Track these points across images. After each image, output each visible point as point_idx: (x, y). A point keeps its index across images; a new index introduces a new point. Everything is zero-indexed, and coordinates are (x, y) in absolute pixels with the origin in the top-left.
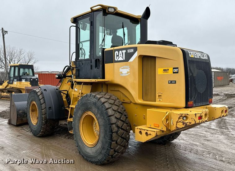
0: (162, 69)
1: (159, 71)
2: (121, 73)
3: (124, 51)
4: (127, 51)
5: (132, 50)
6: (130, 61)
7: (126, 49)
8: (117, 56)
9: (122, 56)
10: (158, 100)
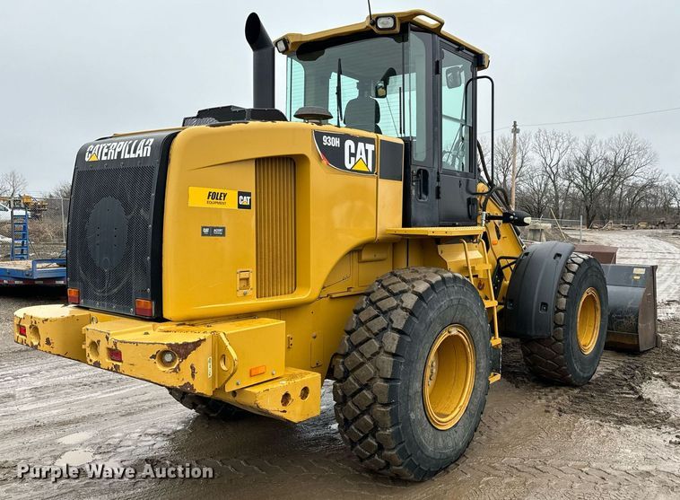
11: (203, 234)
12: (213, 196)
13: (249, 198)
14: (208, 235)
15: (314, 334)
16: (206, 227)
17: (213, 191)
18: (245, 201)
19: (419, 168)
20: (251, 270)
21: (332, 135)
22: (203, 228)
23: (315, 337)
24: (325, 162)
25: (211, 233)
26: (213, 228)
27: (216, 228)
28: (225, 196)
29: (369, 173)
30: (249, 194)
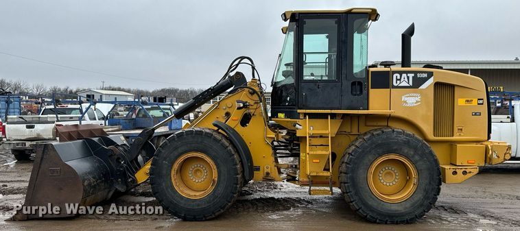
0: (465, 100)
1: (460, 102)
2: (406, 102)
3: (411, 76)
4: (416, 75)
5: (425, 75)
6: (421, 87)
7: (415, 73)
8: (397, 80)
9: (406, 80)
10: (458, 134)
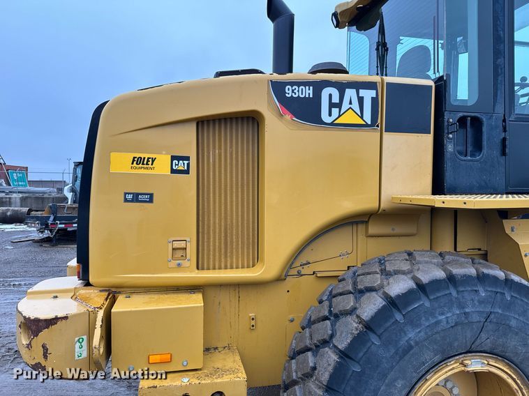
11: (126, 200)
12: (138, 161)
13: (186, 162)
14: (132, 201)
15: (291, 317)
16: (129, 194)
17: (138, 155)
18: (182, 165)
19: (461, 114)
20: (188, 239)
21: (299, 84)
22: (126, 194)
23: (292, 321)
24: (288, 117)
25: (136, 198)
26: (138, 194)
27: (141, 194)
28: (153, 161)
29: (367, 125)
30: (187, 158)
